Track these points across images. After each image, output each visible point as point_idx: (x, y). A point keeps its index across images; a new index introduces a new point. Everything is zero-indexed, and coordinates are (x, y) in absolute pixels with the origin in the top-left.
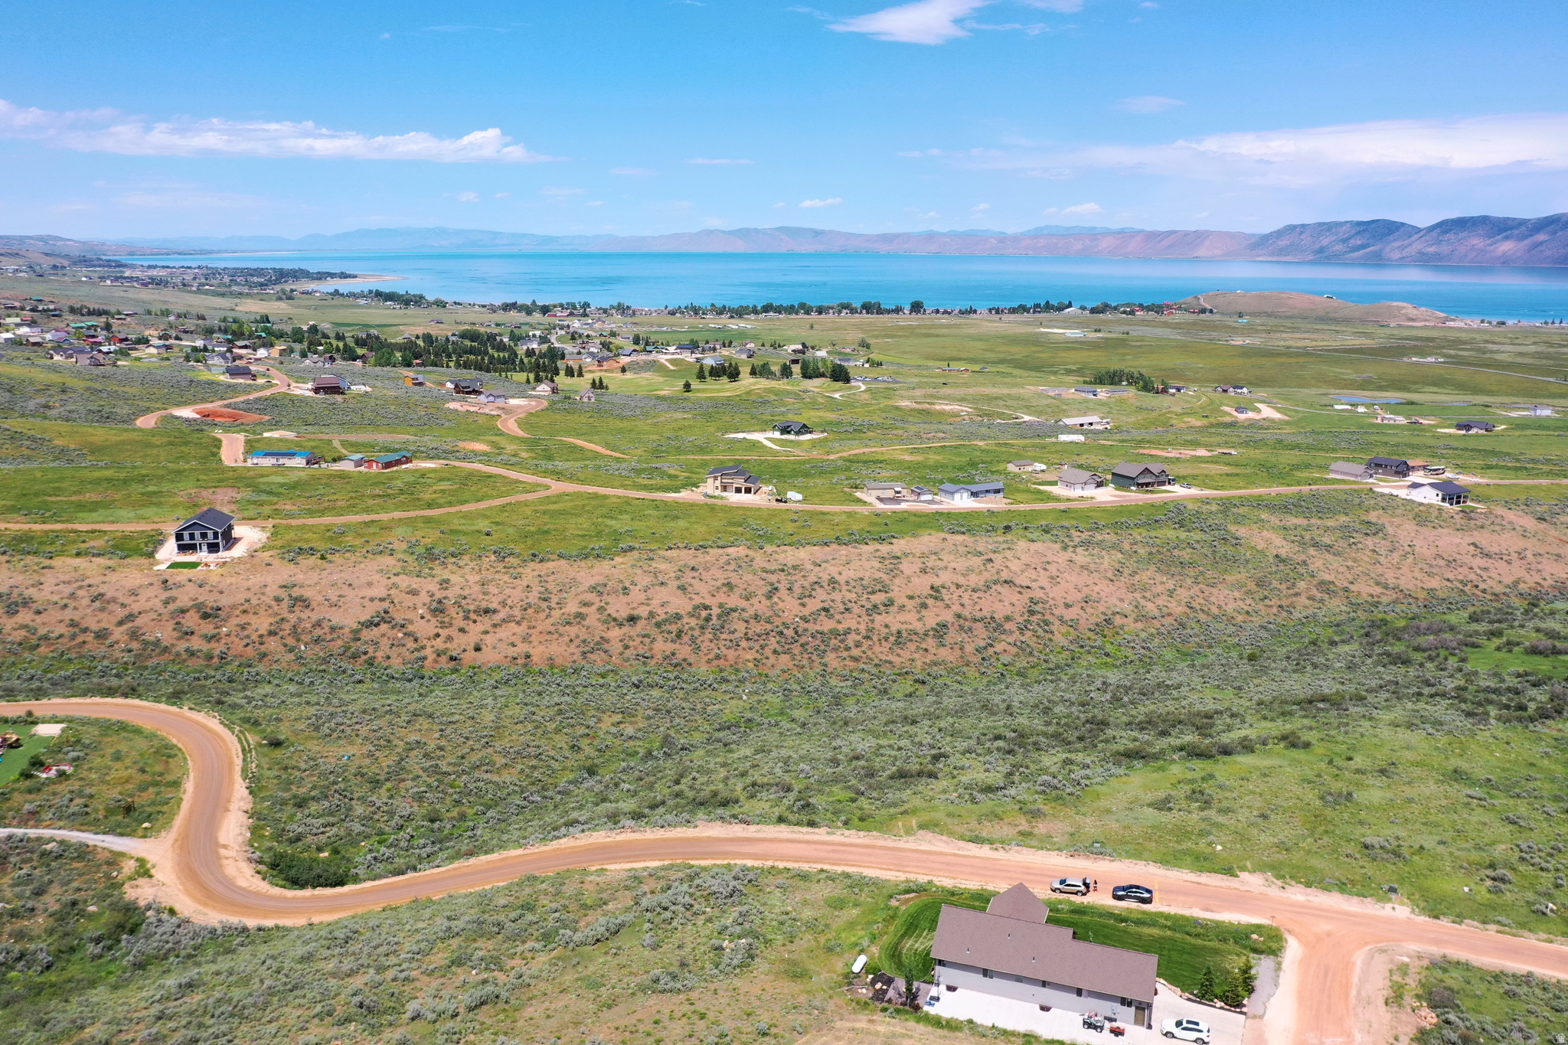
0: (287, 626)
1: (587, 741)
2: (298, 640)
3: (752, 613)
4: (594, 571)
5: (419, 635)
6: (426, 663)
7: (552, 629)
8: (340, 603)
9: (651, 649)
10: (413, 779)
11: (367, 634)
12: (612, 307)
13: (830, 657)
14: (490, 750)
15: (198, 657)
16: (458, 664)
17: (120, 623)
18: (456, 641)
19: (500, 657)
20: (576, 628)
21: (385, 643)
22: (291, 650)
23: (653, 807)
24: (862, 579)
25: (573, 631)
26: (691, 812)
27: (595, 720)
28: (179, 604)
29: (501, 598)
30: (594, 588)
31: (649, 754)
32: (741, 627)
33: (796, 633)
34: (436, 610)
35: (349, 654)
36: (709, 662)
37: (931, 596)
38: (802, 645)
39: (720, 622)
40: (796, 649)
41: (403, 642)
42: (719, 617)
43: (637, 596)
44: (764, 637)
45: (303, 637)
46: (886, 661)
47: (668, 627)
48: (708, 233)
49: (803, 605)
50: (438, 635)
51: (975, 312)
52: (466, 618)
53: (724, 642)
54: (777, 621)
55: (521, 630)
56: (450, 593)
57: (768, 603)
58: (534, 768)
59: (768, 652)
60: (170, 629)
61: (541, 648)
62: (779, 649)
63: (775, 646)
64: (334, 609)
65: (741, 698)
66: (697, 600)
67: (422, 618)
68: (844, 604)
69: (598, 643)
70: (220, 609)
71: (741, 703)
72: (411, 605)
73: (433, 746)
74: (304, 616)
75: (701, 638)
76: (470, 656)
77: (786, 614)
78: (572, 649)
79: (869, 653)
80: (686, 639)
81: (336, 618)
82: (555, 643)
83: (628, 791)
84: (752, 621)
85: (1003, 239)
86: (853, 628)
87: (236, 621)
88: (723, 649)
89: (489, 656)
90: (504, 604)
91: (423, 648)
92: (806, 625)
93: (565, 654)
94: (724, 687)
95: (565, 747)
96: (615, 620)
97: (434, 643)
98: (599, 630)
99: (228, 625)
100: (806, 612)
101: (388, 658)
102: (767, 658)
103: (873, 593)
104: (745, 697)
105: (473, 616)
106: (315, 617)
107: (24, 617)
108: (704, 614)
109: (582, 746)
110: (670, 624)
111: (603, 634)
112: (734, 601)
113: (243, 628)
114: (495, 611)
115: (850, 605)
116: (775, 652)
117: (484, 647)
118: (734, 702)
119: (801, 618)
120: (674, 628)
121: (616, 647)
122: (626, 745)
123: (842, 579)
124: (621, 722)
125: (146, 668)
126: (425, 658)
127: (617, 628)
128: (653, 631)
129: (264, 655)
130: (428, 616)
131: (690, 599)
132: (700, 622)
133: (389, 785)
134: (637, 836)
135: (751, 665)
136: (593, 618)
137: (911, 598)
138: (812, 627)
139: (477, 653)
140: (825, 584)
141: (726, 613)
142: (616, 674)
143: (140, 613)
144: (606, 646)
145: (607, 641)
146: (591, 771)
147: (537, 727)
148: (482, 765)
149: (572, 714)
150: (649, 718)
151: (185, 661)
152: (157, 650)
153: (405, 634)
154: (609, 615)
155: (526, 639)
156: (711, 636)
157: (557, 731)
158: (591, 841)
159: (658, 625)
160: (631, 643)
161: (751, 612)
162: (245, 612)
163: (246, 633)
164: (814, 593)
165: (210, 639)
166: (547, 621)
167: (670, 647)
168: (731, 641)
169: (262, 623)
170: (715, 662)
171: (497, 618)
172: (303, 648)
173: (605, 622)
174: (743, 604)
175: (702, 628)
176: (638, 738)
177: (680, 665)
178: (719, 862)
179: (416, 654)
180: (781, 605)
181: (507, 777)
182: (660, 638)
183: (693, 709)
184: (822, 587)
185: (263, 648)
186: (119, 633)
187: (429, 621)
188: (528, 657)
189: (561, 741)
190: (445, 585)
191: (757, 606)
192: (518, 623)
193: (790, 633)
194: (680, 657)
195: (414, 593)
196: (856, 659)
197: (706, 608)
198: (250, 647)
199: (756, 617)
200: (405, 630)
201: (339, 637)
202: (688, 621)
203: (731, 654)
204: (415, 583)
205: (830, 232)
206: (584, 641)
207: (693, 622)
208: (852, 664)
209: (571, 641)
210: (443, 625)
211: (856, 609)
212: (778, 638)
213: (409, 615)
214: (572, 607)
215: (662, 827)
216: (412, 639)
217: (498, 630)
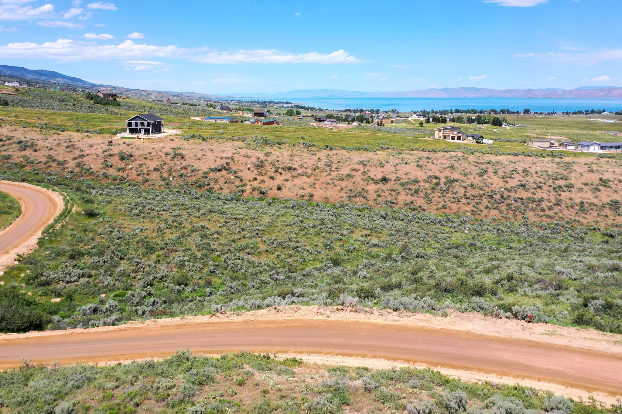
0: (166, 167)
1: (339, 244)
2: (170, 175)
3: (470, 184)
4: (364, 155)
5: (244, 178)
6: (245, 194)
7: (331, 182)
8: (202, 159)
9: (396, 199)
10: (184, 251)
11: (212, 175)
12: (389, 111)
13: (530, 214)
14: (258, 240)
15: (108, 179)
16: (265, 196)
17: (75, 159)
18: (267, 183)
19: (294, 194)
20: (346, 182)
21: (221, 181)
22: (164, 180)
23: (386, 288)
24: (547, 171)
25: (344, 184)
26: (435, 297)
27: (349, 231)
28: (111, 152)
29: (300, 163)
30: (361, 162)
31: (389, 257)
32: (462, 191)
33: (502, 197)
34: (258, 166)
35: (198, 185)
36: (437, 209)
37: (601, 185)
38: (507, 205)
39: (446, 187)
40: (503, 207)
41: (233, 181)
42: (445, 184)
43: (389, 168)
44: (479, 198)
45: (174, 174)
46: (575, 221)
47: (409, 186)
48: (431, 90)
49: (506, 182)
50: (256, 179)
51: (556, 113)
52: (276, 171)
53: (449, 199)
54: (487, 190)
55: (311, 180)
56: (270, 159)
57: (480, 179)
58: (290, 256)
59: (481, 207)
60: (100, 163)
61: (321, 192)
62: (489, 205)
63: (487, 203)
64: (198, 161)
65: (464, 232)
66: (430, 173)
67: (249, 169)
68: (536, 183)
69: (360, 192)
70: (132, 156)
71: (464, 235)
72: (244, 162)
73: (213, 230)
74: (178, 163)
75: (433, 195)
76: (274, 193)
77: (494, 186)
78: (342, 194)
79: (560, 214)
80: (421, 194)
81: (197, 165)
82: (331, 190)
83: (364, 277)
84: (469, 188)
85: (564, 91)
86: (545, 198)
87: (139, 162)
88: (448, 202)
89: (286, 193)
90: (302, 166)
91: (245, 185)
92: (509, 194)
93: (337, 196)
94: (450, 224)
95: (321, 245)
96: (373, 180)
97: (252, 183)
98: (361, 184)
99: (133, 164)
100: (508, 186)
101: (222, 189)
102: (481, 211)
103: (557, 179)
104: (466, 232)
105: (280, 170)
106: (184, 164)
107: (27, 152)
108: (434, 181)
109: (335, 247)
110: (411, 184)
111: (364, 187)
112: (455, 175)
113: (141, 166)
114: (295, 169)
115: (540, 185)
116: (487, 207)
117: (284, 188)
118: (459, 234)
119: (505, 189)
120: (413, 187)
121: (372, 195)
122: (370, 249)
123: (532, 170)
124: (369, 235)
125: (75, 181)
126: (244, 191)
127: (374, 185)
128: (399, 188)
129: (147, 181)
130: (252, 169)
131: (425, 172)
132: (432, 186)
133: (161, 252)
134: (360, 317)
135: (469, 214)
136: (358, 177)
137: (586, 184)
138: (513, 195)
139: (279, 191)
140: (521, 172)
141: (450, 182)
142: (370, 211)
143: (88, 155)
144: (365, 194)
145: (366, 191)
146: (336, 263)
147: (301, 230)
148: (247, 247)
149: (332, 226)
150: (392, 235)
151: (101, 179)
152: (87, 173)
153: (236, 177)
154: (369, 177)
155: (312, 186)
156: (439, 194)
157: (318, 234)
158: (297, 316)
159: (402, 185)
160: (383, 194)
161: (469, 182)
162: (145, 158)
163: (141, 169)
164: (513, 176)
165: (119, 170)
166: (328, 177)
167: (409, 199)
168: (454, 198)
169: (152, 165)
170: (443, 210)
171: (295, 173)
172: (171, 179)
173: (366, 180)
174: (462, 178)
175: (433, 189)
176: (381, 247)
177: (417, 210)
178: (495, 379)
179: (240, 188)
180: (489, 181)
181: (263, 259)
182: (403, 192)
183: (426, 234)
184: (518, 173)
185: (148, 177)
186: (71, 164)
187: (253, 171)
188: (311, 196)
189: (319, 241)
190: (267, 155)
191: (472, 180)
192: (308, 177)
193: (498, 197)
194: (416, 205)
195: (248, 157)
196: (551, 217)
197: (436, 178)
198: (141, 176)
199: (472, 186)
200: (236, 175)
201: (195, 175)
202: (424, 184)
203: (454, 206)
204: (250, 153)
205: (484, 89)
206: (351, 190)
207: (427, 185)
208: (548, 220)
209: (342, 189)
210: (260, 174)
211: (545, 187)
212: (489, 199)
213: (241, 168)
214: (345, 171)
215: (396, 310)
216: (239, 179)
217: (295, 179)
